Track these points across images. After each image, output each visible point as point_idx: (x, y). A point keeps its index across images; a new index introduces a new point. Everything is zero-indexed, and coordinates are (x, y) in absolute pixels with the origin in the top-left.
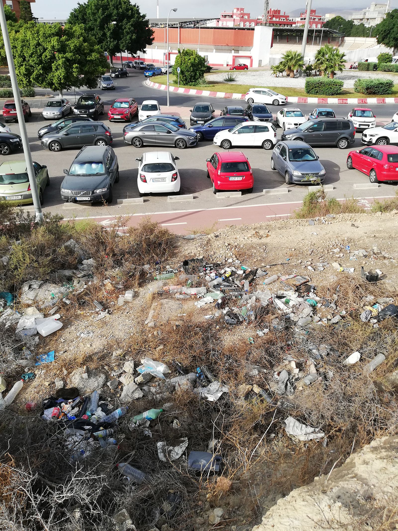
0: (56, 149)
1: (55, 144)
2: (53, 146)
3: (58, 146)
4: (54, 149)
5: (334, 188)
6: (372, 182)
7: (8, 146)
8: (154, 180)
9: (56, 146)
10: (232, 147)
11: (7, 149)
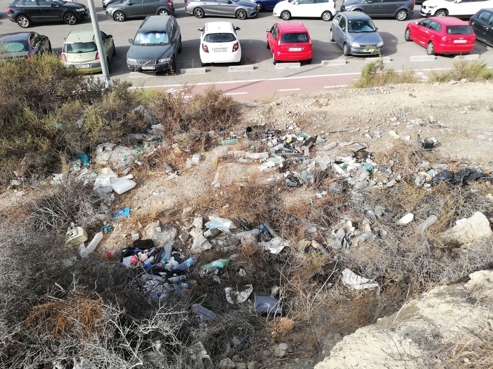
0: (120, 19)
1: (119, 14)
2: (117, 16)
3: (122, 16)
4: (119, 19)
5: (391, 60)
6: (428, 55)
7: (75, 16)
8: (216, 50)
9: (120, 16)
10: (291, 18)
11: (74, 19)
